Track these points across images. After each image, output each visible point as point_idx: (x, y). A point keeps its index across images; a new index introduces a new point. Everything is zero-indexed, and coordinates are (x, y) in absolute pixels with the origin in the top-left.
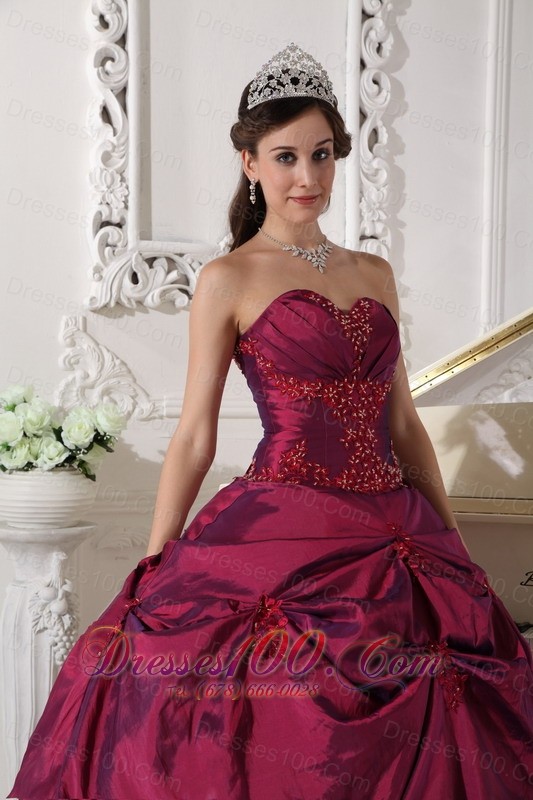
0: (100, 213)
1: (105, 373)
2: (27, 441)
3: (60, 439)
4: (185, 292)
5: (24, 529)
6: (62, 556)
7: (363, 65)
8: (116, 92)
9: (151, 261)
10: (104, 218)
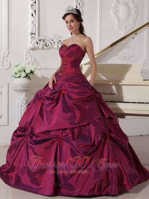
0: (31, 32)
1: (32, 61)
2: (19, 72)
3: (25, 72)
4: (46, 46)
5: (19, 88)
6: (25, 93)
7: (77, 7)
8: (34, 11)
9: (40, 40)
10: (32, 33)
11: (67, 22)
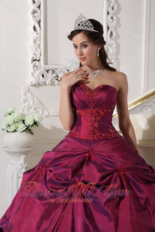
0: (33, 57)
1: (35, 104)
2: (14, 123)
3: (24, 123)
4: (57, 80)
5: (14, 149)
6: (25, 156)
7: (108, 13)
8: (38, 22)
9: (48, 71)
10: (34, 59)
11: (76, 47)
